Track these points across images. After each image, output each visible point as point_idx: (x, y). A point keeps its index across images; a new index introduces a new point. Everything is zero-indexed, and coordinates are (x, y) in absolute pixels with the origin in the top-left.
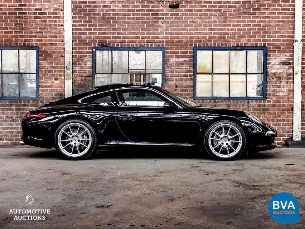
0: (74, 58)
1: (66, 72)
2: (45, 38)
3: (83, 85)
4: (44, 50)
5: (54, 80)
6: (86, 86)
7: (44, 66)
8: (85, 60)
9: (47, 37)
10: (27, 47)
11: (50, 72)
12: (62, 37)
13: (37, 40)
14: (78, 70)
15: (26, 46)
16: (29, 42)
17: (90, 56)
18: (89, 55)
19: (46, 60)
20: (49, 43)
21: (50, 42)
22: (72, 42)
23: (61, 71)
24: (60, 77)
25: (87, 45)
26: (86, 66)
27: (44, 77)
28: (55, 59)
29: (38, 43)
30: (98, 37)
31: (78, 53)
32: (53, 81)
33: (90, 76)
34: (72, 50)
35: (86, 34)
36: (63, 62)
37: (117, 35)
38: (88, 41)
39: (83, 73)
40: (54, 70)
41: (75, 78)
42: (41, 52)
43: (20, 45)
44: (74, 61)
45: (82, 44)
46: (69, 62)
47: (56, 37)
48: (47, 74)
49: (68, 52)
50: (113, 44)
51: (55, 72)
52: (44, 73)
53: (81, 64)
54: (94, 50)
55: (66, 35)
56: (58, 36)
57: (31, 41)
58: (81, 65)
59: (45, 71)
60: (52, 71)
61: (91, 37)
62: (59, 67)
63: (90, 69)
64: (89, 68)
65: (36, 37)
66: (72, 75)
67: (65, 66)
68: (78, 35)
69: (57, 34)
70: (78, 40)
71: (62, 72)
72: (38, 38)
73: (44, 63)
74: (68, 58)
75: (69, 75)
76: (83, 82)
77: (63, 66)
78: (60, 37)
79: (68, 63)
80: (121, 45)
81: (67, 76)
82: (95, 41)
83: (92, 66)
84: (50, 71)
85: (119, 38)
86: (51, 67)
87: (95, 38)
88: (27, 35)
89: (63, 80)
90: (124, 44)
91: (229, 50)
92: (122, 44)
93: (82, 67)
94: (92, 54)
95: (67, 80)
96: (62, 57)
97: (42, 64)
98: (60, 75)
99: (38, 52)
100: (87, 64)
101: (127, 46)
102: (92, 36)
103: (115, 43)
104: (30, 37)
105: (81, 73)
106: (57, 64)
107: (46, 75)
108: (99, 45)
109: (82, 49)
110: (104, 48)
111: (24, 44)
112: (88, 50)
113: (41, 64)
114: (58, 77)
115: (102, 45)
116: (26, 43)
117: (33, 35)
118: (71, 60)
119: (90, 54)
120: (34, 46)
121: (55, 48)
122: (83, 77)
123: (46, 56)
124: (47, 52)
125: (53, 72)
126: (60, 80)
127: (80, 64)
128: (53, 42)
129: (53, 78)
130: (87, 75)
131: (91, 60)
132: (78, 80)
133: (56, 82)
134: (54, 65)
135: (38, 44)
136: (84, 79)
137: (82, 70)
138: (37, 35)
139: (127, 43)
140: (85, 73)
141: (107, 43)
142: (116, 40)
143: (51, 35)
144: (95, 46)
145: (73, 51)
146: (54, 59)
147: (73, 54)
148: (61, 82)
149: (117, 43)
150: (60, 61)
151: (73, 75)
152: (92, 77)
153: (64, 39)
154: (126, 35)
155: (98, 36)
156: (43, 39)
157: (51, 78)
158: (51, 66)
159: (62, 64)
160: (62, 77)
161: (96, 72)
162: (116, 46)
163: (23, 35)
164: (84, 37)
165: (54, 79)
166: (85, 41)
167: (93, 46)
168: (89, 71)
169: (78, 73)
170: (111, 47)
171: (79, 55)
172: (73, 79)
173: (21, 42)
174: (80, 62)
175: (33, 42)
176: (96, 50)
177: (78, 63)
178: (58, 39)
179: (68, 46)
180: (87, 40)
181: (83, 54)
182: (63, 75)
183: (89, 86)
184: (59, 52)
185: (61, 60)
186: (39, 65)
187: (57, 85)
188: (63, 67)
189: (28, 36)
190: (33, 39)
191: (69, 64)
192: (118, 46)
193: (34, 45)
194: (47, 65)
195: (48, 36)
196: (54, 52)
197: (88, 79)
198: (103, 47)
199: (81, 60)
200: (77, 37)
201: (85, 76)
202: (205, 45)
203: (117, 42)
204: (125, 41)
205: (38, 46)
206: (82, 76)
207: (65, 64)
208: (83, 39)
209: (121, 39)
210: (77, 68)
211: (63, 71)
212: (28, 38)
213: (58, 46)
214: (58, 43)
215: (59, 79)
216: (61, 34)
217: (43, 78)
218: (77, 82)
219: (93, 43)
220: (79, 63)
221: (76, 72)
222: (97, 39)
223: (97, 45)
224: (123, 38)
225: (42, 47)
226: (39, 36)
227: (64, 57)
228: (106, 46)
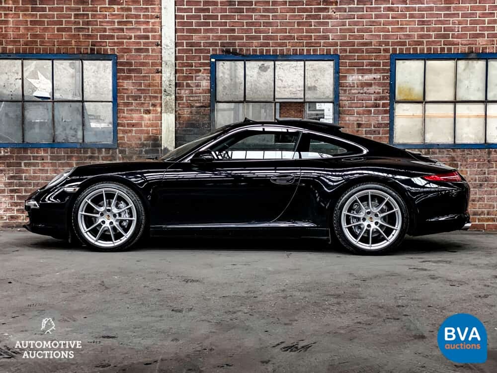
0: (177, 75)
1: (164, 99)
2: (128, 39)
3: (194, 122)
4: (125, 61)
5: (144, 113)
6: (199, 125)
7: (127, 89)
8: (197, 78)
9: (131, 38)
10: (97, 55)
11: (136, 100)
12: (158, 37)
13: (115, 42)
14: (186, 97)
15: (96, 53)
16: (101, 46)
17: (206, 71)
18: (205, 69)
19: (129, 78)
20: (135, 47)
21: (137, 47)
22: (176, 47)
23: (156, 97)
24: (155, 109)
25: (201, 51)
26: (199, 89)
27: (125, 108)
28: (145, 76)
29: (116, 48)
30: (220, 38)
31: (187, 66)
32: (142, 115)
33: (206, 107)
34: (176, 60)
35: (198, 31)
36: (160, 82)
37: (254, 34)
38: (202, 44)
39: (195, 100)
40: (142, 95)
41: (180, 110)
42: (122, 64)
43: (85, 52)
44: (178, 80)
45: (192, 50)
46: (170, 81)
47: (147, 37)
48: (132, 103)
49: (168, 63)
50: (247, 50)
51: (145, 99)
52: (126, 101)
53: (191, 85)
54: (213, 60)
55: (165, 34)
56: (150, 36)
57: (104, 44)
58: (190, 86)
59: (128, 97)
60: (140, 97)
61: (208, 38)
62: (153, 91)
63: (206, 93)
64: (205, 91)
65: (112, 37)
66: (174, 104)
67: (163, 89)
68: (185, 34)
69: (149, 32)
70: (185, 43)
71: (158, 100)
72: (116, 40)
73: (127, 84)
74: (168, 74)
75: (169, 105)
76: (194, 118)
77: (160, 88)
78: (154, 37)
79: (168, 83)
80: (261, 51)
81: (166, 105)
82: (216, 44)
83: (209, 88)
84: (136, 98)
85: (258, 38)
86: (138, 90)
87: (215, 38)
88: (97, 35)
89: (159, 114)
90: (266, 49)
91: (454, 59)
92: (263, 49)
93: (192, 89)
94: (209, 68)
95: (167, 113)
96: (158, 72)
97: (122, 86)
98: (154, 105)
99: (115, 64)
100: (200, 86)
101: (271, 53)
102: (209, 36)
103: (251, 48)
104: (102, 37)
105: (190, 100)
106: (149, 86)
107: (128, 105)
108: (223, 51)
109: (193, 58)
110: (231, 57)
111: (92, 50)
112: (202, 61)
113: (121, 86)
114: (151, 108)
115: (228, 52)
116: (96, 47)
117: (107, 33)
118: (173, 78)
119: (207, 68)
120: (109, 53)
121: (146, 57)
122: (194, 108)
123: (130, 71)
124: (130, 64)
125: (142, 99)
126: (155, 113)
127: (188, 85)
128: (142, 47)
129: (142, 111)
130: (202, 104)
131: (209, 78)
132: (186, 113)
133: (146, 116)
134: (143, 88)
135: (116, 49)
136: (196, 112)
137: (192, 96)
138: (114, 34)
139: (271, 48)
140: (197, 100)
141: (237, 48)
142: (253, 42)
143: (138, 33)
144: (214, 53)
145: (177, 62)
146: (143, 76)
147: (177, 68)
148: (156, 116)
149: (254, 48)
150: (154, 80)
151: (177, 104)
152: (209, 108)
153: (161, 42)
154: (270, 34)
155: (221, 36)
156: (125, 41)
157: (137, 110)
158: (139, 88)
159: (157, 85)
160: (157, 109)
161: (216, 99)
162: (251, 54)
163: (90, 33)
164: (196, 38)
165: (144, 112)
166: (198, 44)
167: (211, 53)
168: (204, 98)
169: (185, 101)
170: (243, 55)
171: (186, 69)
172: (176, 111)
173: (86, 47)
174: (189, 82)
175: (108, 47)
176: (216, 60)
177: (185, 84)
178: (150, 40)
179: (168, 54)
180: (200, 43)
181: (194, 68)
182: (158, 105)
183: (204, 124)
184: (153, 64)
185: (156, 78)
186: (118, 88)
187: (148, 122)
188: (158, 91)
189: (98, 36)
190: (108, 41)
191: (170, 85)
192: (255, 54)
193: (109, 52)
194: (133, 88)
195: (133, 35)
196: (143, 64)
197: (203, 111)
198: (231, 54)
199: (191, 78)
200: (183, 38)
201: (197, 107)
202: (411, 50)
203: (255, 46)
204: (268, 45)
205: (116, 53)
206: (192, 107)
207: (163, 85)
208: (194, 41)
209: (262, 41)
210: (184, 93)
211: (159, 98)
212: (99, 40)
213: (150, 54)
214: (150, 48)
215: (152, 112)
216: (155, 32)
217: (124, 109)
218: (183, 117)
219: (211, 48)
220: (187, 83)
221: (183, 100)
222: (219, 41)
223: (218, 52)
224: (266, 38)
225: (123, 56)
226: (117, 36)
227: (161, 73)
228: (235, 53)
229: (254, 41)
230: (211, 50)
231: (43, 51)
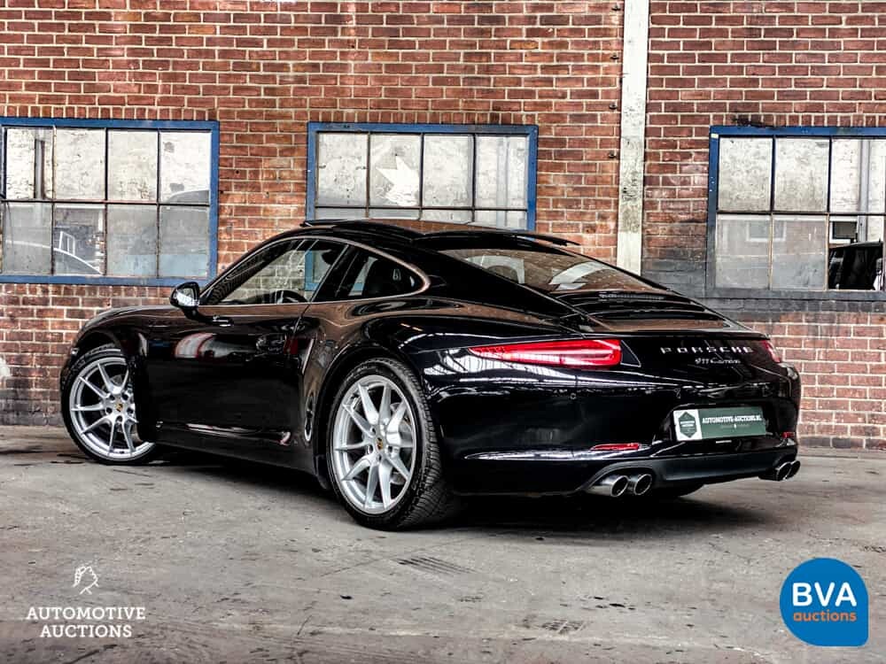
0: (648, 162)
1: (623, 206)
2: (560, 98)
3: (675, 248)
4: (553, 137)
5: (583, 232)
6: (685, 253)
7: (554, 188)
8: (685, 168)
9: (564, 97)
10: (503, 127)
11: (570, 207)
12: (613, 94)
13: (535, 104)
14: (662, 202)
15: (500, 122)
16: (510, 110)
17: (701, 156)
18: (698, 153)
19: (559, 167)
20: (572, 113)
21: (575, 113)
22: (646, 112)
23: (607, 203)
24: (604, 223)
25: (693, 119)
26: (687, 189)
27: (550, 222)
28: (589, 164)
29: (536, 113)
30: (729, 95)
31: (662, 147)
32: (581, 234)
33: (697, 222)
34: (646, 135)
35: (690, 83)
36: (614, 175)
37: (793, 88)
38: (695, 108)
39: (678, 209)
40: (582, 198)
41: (650, 226)
42: (546, 142)
43: (482, 121)
44: (648, 172)
45: (676, 117)
46: (634, 173)
47: (594, 95)
48: (563, 213)
49: (632, 141)
50: (780, 117)
51: (587, 206)
52: (551, 209)
53: (673, 181)
54: (715, 136)
55: (628, 89)
56: (600, 92)
57: (516, 107)
58: (670, 184)
59: (556, 202)
60: (578, 202)
61: (708, 95)
62: (601, 191)
63: (699, 196)
64: (696, 193)
65: (530, 94)
66: (640, 216)
67: (621, 188)
68: (664, 88)
69: (597, 85)
70: (663, 105)
71: (609, 207)
72: (537, 100)
73: (554, 179)
74: (632, 162)
75: (631, 216)
76: (675, 241)
77: (615, 186)
78: (607, 94)
79: (630, 177)
80: (807, 120)
81: (626, 218)
82: (721, 107)
83: (706, 187)
84: (569, 204)
85: (801, 96)
86: (575, 189)
87: (719, 97)
88: (504, 90)
89: (612, 234)
90: (816, 117)
92: (810, 116)
93: (675, 189)
94: (707, 150)
95: (626, 231)
96: (612, 157)
97: (547, 182)
98: (603, 217)
99: (535, 142)
100: (690, 183)
101: (826, 124)
102: (710, 92)
103: (788, 114)
104: (512, 94)
105: (670, 209)
106: (595, 182)
107: (557, 216)
108: (734, 119)
109: (678, 132)
110: (750, 130)
111: (495, 117)
112: (694, 138)
113: (544, 182)
114: (597, 222)
115: (743, 121)
116: (500, 113)
117: (522, 88)
118: (640, 168)
119: (703, 150)
120: (524, 123)
121: (590, 131)
122: (677, 224)
123: (561, 155)
124: (561, 143)
125: (582, 206)
126: (603, 231)
127: (666, 182)
128: (584, 112)
129: (581, 226)
130: (691, 217)
131: (706, 169)
132: (661, 232)
133: (588, 237)
134: (583, 185)
135: (536, 116)
136: (680, 231)
137: (673, 202)
138: (534, 88)
139: (826, 114)
140: (682, 209)
141: (761, 113)
142: (791, 104)
143: (578, 87)
144: (717, 123)
145: (648, 139)
146: (585, 165)
147: (648, 150)
148: (605, 237)
149: (793, 114)
150: (603, 172)
151: (646, 215)
152: (705, 224)
153: (620, 103)
154: (824, 88)
155: (731, 92)
156: (553, 101)
157: (572, 226)
158: (575, 186)
159: (609, 179)
160: (608, 223)
161: (717, 208)
162: (788, 124)
163: (492, 88)
164: (683, 95)
165: (583, 230)
166: (688, 107)
167: (712, 124)
168: (697, 205)
169: (659, 210)
170: (772, 127)
171: (664, 153)
172: (643, 229)
173: (483, 112)
174: (669, 175)
175: (522, 112)
176: (720, 136)
177: (661, 178)
178: (600, 100)
179: (634, 124)
180: (693, 104)
181: (678, 150)
182: (611, 217)
183: (694, 253)
184: (603, 143)
185: (609, 168)
186: (538, 185)
187: (592, 247)
188: (612, 191)
189: (506, 92)
190: (522, 100)
191: (635, 180)
192: (795, 124)
193: (524, 121)
194: (565, 185)
195: (568, 90)
196: (585, 143)
197: (692, 228)
198: (747, 126)
199: (673, 169)
200: (661, 95)
201: (681, 222)
203: (795, 110)
204: (819, 108)
205: (536, 123)
206: (672, 220)
207: (620, 182)
208: (680, 101)
209: (808, 101)
210: (659, 195)
211: (613, 204)
212: (506, 100)
213: (599, 124)
214: (599, 113)
215: (598, 229)
216: (610, 85)
217: (548, 224)
218: (657, 239)
219: (711, 115)
220: (664, 178)
221: (656, 208)
222: (728, 102)
223: (724, 121)
224: (814, 95)
225: (549, 128)
226: (540, 91)
227: (619, 159)
228: (756, 123)
229: (793, 102)
230: (711, 117)
231: (406, 119)
